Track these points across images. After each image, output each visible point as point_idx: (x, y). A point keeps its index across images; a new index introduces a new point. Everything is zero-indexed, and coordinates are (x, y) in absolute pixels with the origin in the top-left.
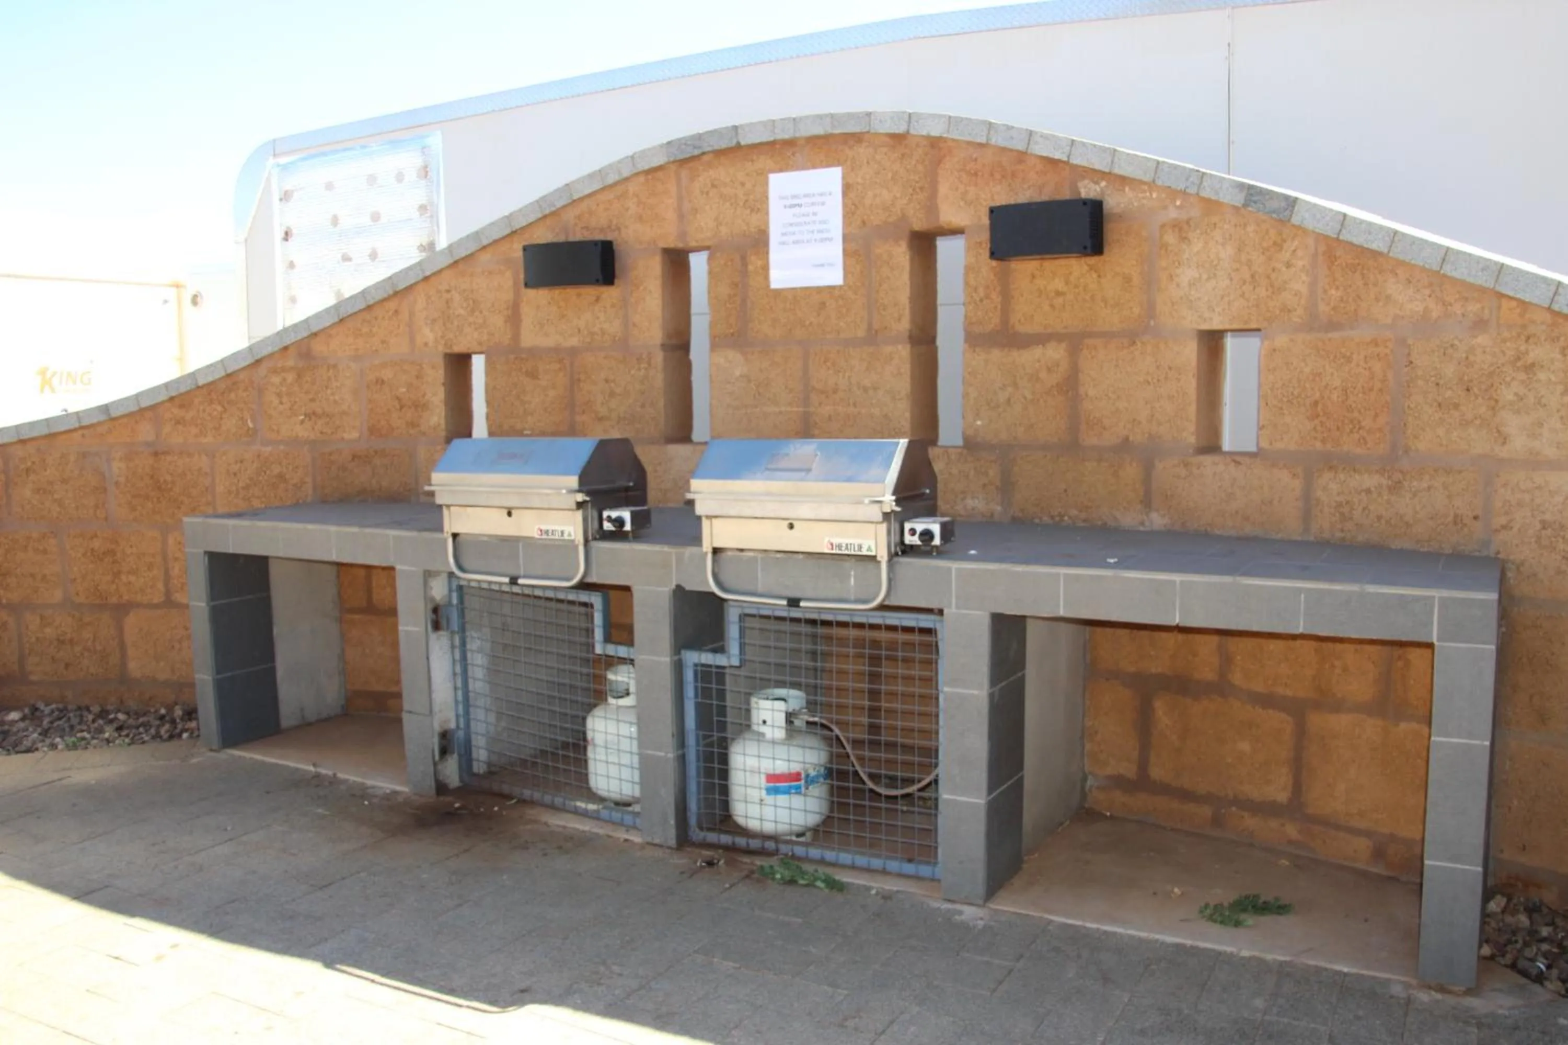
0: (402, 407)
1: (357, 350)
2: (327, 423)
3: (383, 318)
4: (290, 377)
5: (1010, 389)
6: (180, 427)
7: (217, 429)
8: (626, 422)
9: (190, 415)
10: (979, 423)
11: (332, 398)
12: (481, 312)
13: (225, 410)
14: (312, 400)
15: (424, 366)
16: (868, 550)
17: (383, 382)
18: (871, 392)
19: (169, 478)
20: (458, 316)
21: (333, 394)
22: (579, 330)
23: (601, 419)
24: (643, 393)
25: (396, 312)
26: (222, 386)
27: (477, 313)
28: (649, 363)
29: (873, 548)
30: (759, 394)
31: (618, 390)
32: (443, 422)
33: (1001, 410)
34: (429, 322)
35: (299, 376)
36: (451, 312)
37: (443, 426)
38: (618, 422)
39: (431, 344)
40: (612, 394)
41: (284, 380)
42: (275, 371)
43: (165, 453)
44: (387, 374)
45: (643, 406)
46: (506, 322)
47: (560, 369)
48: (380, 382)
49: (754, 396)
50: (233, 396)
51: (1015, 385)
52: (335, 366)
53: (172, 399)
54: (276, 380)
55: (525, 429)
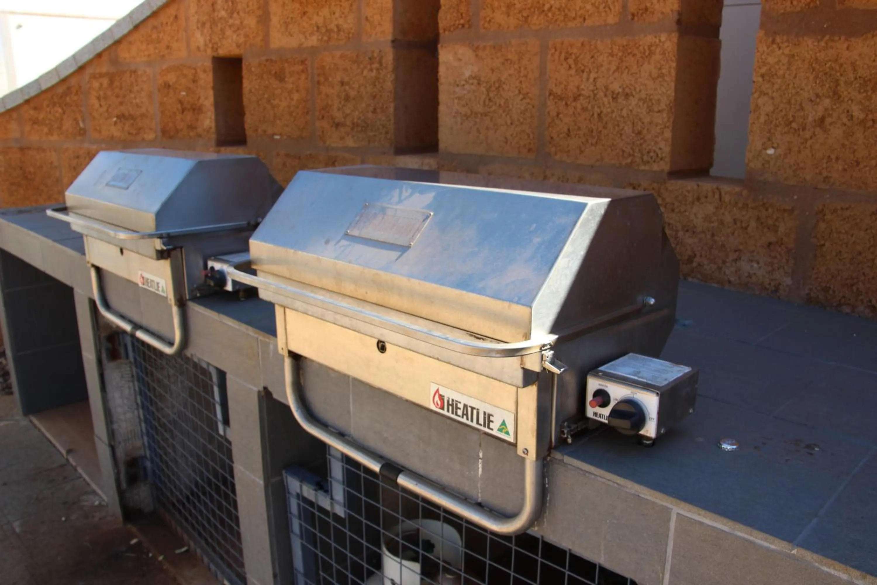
0: (183, 110)
1: (149, 56)
2: (133, 124)
3: (167, 23)
4: (105, 82)
5: (827, 102)
6: (36, 126)
7: (60, 128)
8: (360, 129)
9: (41, 116)
10: (771, 151)
11: (134, 101)
12: (238, 13)
13: (64, 113)
14: (121, 103)
15: (198, 70)
16: (500, 430)
17: (169, 86)
18: (620, 100)
19: (32, 170)
20: (221, 18)
21: (135, 98)
22: (318, 27)
23: (338, 125)
24: (374, 97)
25: (176, 17)
26: (60, 90)
27: (235, 15)
28: (381, 63)
29: (511, 428)
30: (490, 100)
31: (352, 93)
32: (213, 125)
33: (807, 134)
34: (199, 26)
35: (111, 82)
36: (216, 14)
37: (213, 130)
38: (352, 129)
39: (202, 48)
40: (347, 98)
41: (101, 85)
42: (94, 77)
43: (29, 148)
44: (172, 78)
45: (374, 111)
46: (258, 22)
47: (303, 71)
48: (167, 86)
49: (484, 102)
50: (68, 99)
51: (836, 95)
52: (135, 72)
53: (27, 102)
54: (96, 84)
55: (274, 134)
